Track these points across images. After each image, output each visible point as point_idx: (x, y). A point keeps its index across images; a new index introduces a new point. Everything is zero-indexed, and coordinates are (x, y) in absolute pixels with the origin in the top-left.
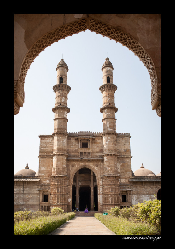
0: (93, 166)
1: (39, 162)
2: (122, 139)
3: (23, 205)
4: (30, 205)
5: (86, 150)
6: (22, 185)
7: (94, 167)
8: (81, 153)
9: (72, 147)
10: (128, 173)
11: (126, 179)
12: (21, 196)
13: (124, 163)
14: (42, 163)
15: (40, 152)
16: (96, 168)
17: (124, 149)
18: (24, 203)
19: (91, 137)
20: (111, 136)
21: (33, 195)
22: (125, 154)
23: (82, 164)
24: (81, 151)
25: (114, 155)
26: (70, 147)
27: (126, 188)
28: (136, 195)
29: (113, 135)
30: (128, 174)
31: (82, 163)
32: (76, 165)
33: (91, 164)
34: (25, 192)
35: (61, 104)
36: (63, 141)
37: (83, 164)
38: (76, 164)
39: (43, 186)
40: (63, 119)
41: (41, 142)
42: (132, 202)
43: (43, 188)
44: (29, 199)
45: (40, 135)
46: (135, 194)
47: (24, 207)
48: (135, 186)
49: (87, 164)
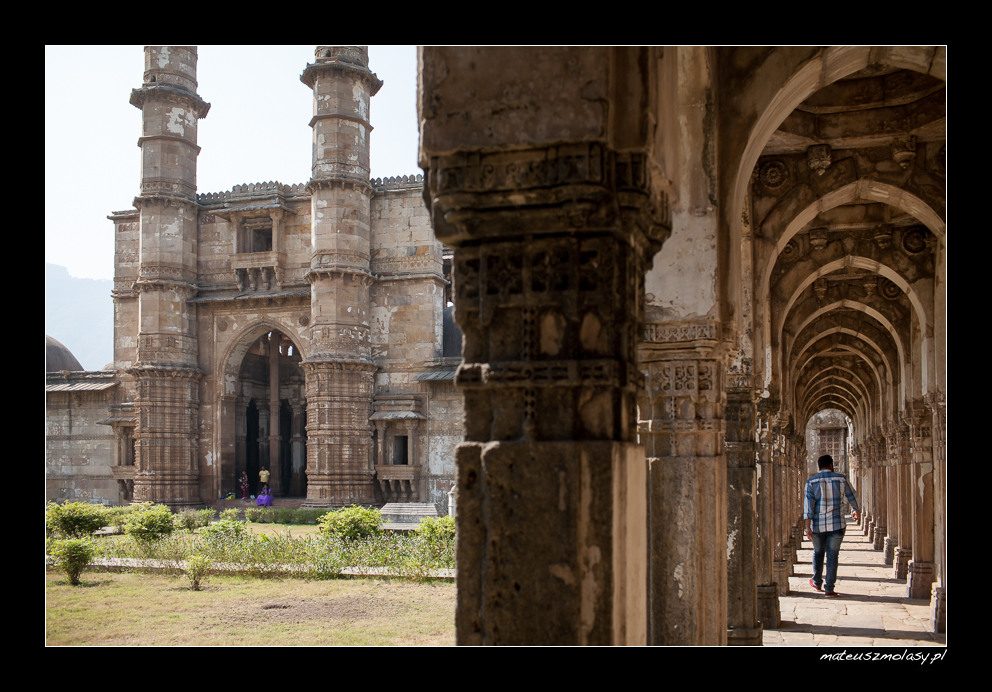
0: (290, 323)
1: (115, 317)
2: (400, 201)
3: (70, 478)
4: (92, 477)
5: (259, 259)
6: (63, 408)
7: (296, 325)
8: (243, 273)
9: (217, 250)
10: (422, 345)
11: (410, 370)
12: (65, 444)
13: (406, 304)
14: (122, 322)
15: (116, 279)
16: (301, 329)
17: (408, 244)
18: (74, 470)
19: (275, 204)
20: (329, 194)
21: (98, 442)
22: (412, 265)
23: (252, 317)
24: (241, 265)
25: (335, 274)
26: (212, 252)
27: (401, 408)
28: (446, 437)
29: (337, 191)
30: (420, 350)
31: (251, 312)
32: (233, 322)
33: (285, 314)
34: (75, 431)
35: (154, 80)
36: (161, 230)
37: (256, 315)
38: (232, 317)
39: (119, 407)
40: (160, 142)
41: (119, 241)
42: (431, 463)
43: (120, 414)
44: (89, 455)
45: (115, 213)
46: (441, 432)
47: (73, 482)
48: (443, 398)
49: (271, 315)
